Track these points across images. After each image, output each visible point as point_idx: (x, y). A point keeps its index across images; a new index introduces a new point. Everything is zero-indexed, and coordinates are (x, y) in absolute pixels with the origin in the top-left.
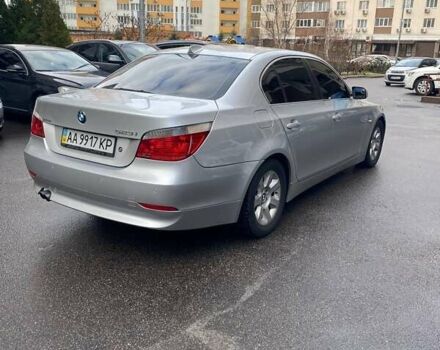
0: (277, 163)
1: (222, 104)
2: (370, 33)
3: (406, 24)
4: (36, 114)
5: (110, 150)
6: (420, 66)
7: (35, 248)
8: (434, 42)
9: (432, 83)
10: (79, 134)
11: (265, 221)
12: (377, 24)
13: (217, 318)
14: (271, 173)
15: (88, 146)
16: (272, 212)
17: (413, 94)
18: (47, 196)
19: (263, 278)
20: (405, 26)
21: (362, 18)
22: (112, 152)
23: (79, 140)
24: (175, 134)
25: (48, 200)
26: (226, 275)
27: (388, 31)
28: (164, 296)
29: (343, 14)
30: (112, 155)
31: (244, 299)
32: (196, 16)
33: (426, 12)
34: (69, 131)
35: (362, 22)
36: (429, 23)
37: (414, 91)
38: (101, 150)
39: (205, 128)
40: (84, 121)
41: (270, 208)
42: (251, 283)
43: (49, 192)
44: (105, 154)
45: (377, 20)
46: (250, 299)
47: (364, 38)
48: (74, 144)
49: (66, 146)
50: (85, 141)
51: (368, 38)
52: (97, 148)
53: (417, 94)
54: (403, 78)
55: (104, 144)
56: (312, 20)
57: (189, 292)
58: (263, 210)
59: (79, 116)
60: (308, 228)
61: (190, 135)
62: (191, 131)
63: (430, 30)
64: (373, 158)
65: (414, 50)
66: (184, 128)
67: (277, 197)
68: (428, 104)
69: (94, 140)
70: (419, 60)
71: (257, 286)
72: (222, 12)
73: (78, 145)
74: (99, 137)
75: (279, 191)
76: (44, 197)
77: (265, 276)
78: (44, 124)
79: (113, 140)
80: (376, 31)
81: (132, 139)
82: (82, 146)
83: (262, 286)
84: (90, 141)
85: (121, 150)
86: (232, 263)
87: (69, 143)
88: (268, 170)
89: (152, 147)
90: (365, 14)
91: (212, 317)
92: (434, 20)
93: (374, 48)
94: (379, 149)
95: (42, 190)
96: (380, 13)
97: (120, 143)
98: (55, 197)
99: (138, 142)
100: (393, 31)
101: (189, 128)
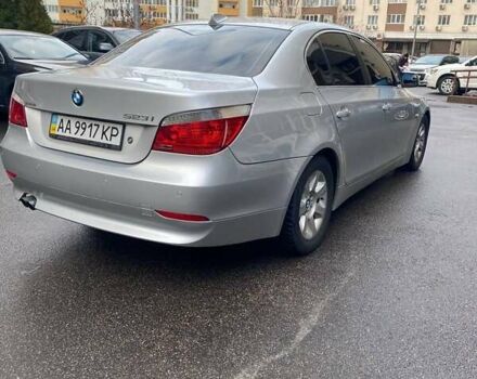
0: (325, 161)
1: (261, 82)
2: (381, 30)
3: (419, 21)
4: (15, 97)
5: (116, 141)
6: (442, 64)
7: (17, 271)
8: (449, 41)
9: (457, 81)
10: (73, 121)
11: (309, 234)
12: (388, 21)
13: (269, 365)
14: (318, 173)
15: (86, 137)
16: (318, 222)
17: (436, 94)
18: (32, 203)
19: (319, 307)
20: (419, 23)
21: (372, 13)
22: (118, 144)
23: (74, 129)
24: (204, 119)
25: (33, 208)
26: (270, 305)
27: (400, 28)
28: (193, 335)
29: (353, 10)
30: (119, 148)
31: (300, 337)
32: (192, 10)
33: (442, 8)
34: (60, 118)
35: (372, 19)
36: (444, 20)
37: (437, 91)
38: (104, 141)
39: (242, 112)
40: (80, 103)
41: (315, 217)
42: (305, 316)
43: (34, 198)
44: (109, 147)
45: (389, 16)
46: (309, 337)
47: (375, 35)
48: (67, 134)
49: (55, 137)
50: (81, 131)
51: (379, 36)
52: (98, 139)
53: (441, 94)
54: (423, 76)
55: (108, 134)
56: (319, 16)
57: (225, 329)
58: (308, 221)
59: (73, 96)
60: (360, 243)
61: (224, 120)
62: (226, 115)
63: (445, 28)
64: (416, 160)
65: (429, 49)
66: (215, 110)
67: (322, 204)
68: (456, 105)
69: (95, 128)
70: (440, 57)
71: (314, 319)
72: (221, 6)
73: (72, 135)
74: (101, 124)
75: (325, 197)
76: (27, 204)
77: (321, 305)
78: (26, 109)
79: (120, 128)
80: (388, 28)
81: (146, 126)
82: (78, 136)
83: (320, 320)
84: (88, 130)
85: (130, 140)
86: (275, 289)
87: (60, 133)
88: (315, 169)
89: (174, 137)
90: (375, 10)
91: (261, 365)
92: (449, 17)
93: (386, 46)
94: (423, 150)
95: (24, 195)
96: (392, 8)
97: (130, 131)
98: (41, 204)
99: (156, 129)
100: (406, 28)
101: (222, 111)
